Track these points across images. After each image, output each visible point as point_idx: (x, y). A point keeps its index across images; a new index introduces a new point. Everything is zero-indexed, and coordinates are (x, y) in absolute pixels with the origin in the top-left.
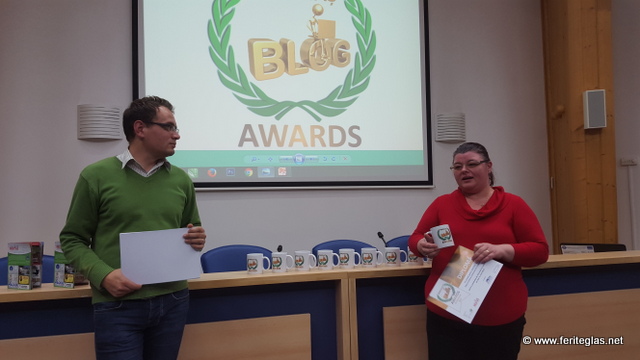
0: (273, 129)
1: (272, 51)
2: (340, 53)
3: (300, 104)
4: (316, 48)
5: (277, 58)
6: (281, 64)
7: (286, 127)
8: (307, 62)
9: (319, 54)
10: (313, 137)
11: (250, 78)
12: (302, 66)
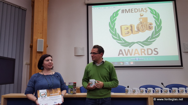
0: (129, 50)
1: (128, 28)
2: (149, 27)
3: (137, 43)
4: (141, 26)
5: (129, 30)
6: (130, 31)
7: (132, 50)
8: (139, 30)
9: (143, 27)
10: (142, 52)
11: (121, 36)
12: (137, 31)
